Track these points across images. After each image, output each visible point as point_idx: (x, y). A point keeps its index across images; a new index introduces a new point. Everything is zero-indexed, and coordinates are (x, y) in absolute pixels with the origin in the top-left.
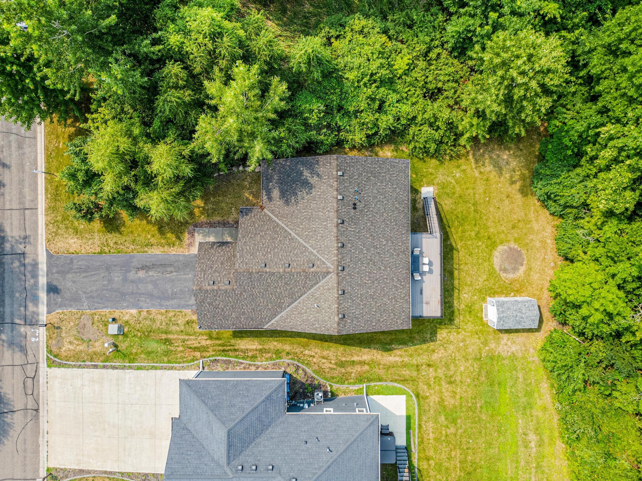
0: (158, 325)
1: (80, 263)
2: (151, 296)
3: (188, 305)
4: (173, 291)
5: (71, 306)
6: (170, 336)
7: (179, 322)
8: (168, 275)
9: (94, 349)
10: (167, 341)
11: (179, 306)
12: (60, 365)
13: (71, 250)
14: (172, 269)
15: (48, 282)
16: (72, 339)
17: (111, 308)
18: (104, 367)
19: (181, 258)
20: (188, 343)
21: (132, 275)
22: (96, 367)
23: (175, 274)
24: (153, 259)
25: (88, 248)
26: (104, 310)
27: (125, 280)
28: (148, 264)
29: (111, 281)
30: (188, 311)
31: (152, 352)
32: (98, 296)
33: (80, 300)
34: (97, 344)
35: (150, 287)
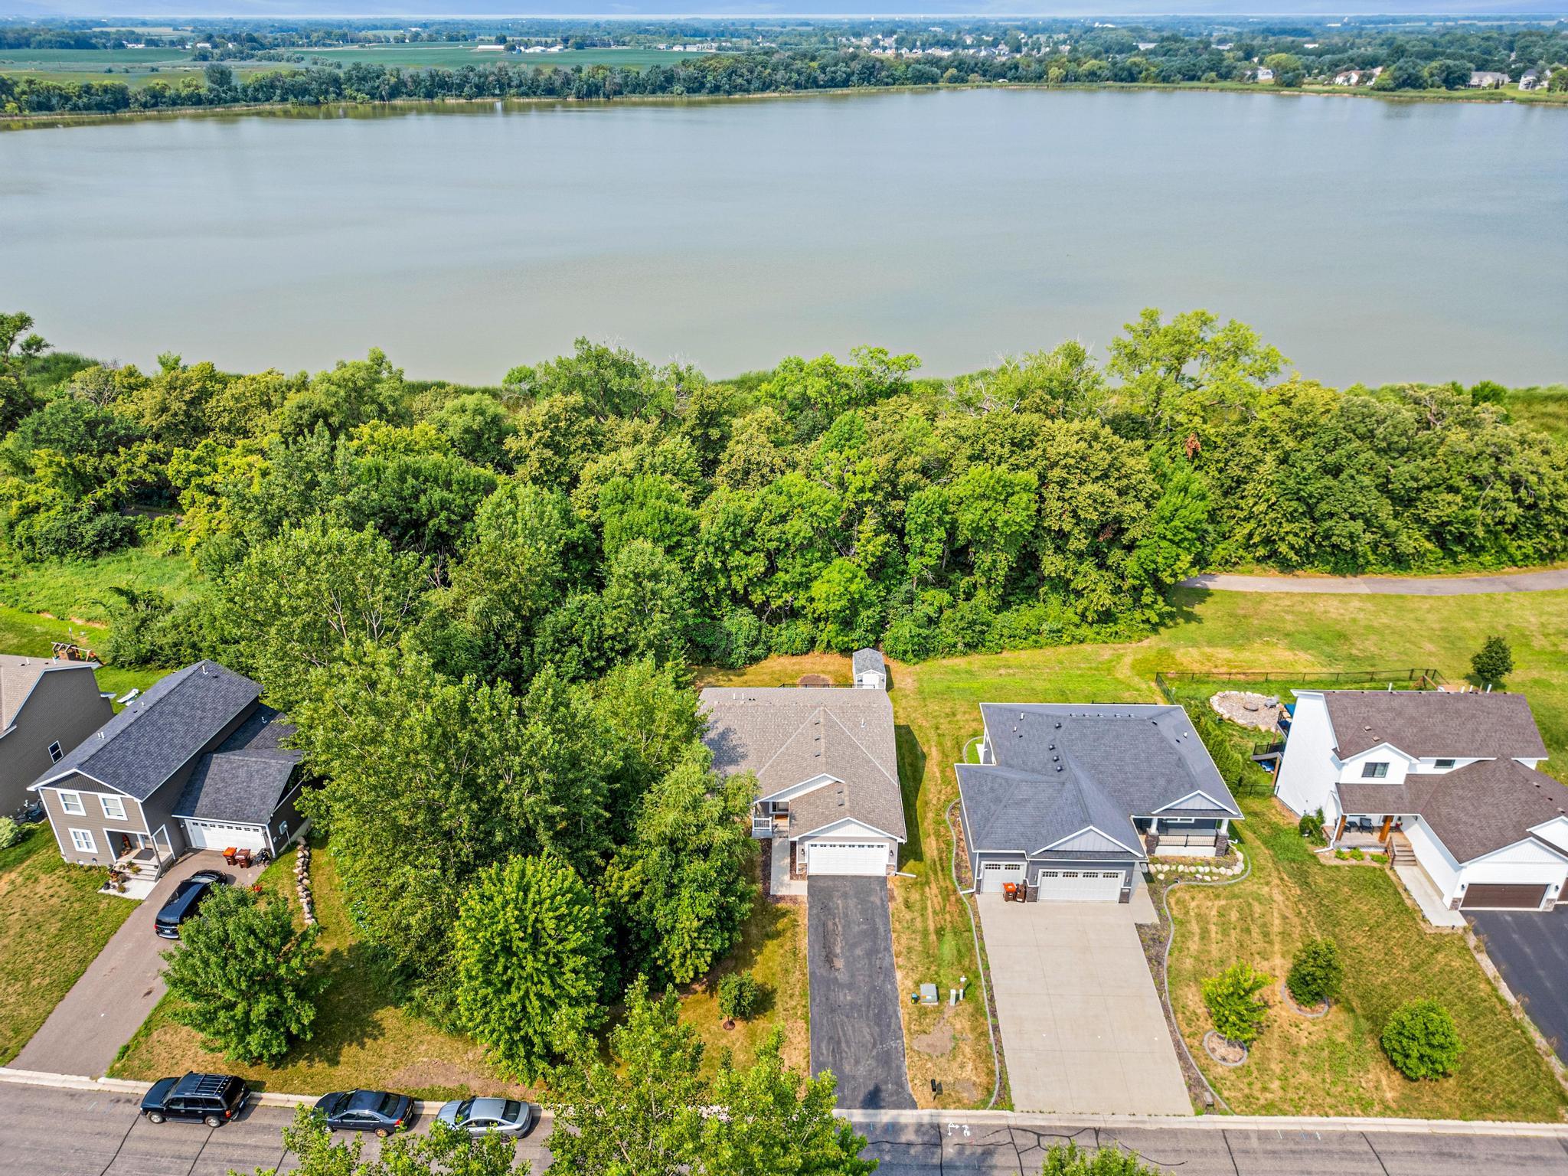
0: (916, 943)
1: (825, 1051)
2: (872, 952)
3: (883, 905)
4: (862, 923)
5: (899, 1068)
6: (931, 928)
7: (908, 917)
8: (840, 928)
9: (968, 1030)
10: (940, 932)
11: (887, 917)
12: (1004, 1087)
14: (830, 923)
15: (863, 1107)
16: (955, 1065)
17: (897, 1005)
18: (994, 1015)
19: (815, 911)
20: (938, 908)
21: (841, 976)
22: (996, 1028)
23: (837, 920)
24: (816, 947)
25: (799, 1039)
26: (900, 1015)
27: (851, 986)
28: (823, 953)
29: (853, 1006)
30: (891, 906)
31: (959, 951)
32: (879, 1025)
33: (888, 1053)
34: (958, 1026)
35: (858, 952)
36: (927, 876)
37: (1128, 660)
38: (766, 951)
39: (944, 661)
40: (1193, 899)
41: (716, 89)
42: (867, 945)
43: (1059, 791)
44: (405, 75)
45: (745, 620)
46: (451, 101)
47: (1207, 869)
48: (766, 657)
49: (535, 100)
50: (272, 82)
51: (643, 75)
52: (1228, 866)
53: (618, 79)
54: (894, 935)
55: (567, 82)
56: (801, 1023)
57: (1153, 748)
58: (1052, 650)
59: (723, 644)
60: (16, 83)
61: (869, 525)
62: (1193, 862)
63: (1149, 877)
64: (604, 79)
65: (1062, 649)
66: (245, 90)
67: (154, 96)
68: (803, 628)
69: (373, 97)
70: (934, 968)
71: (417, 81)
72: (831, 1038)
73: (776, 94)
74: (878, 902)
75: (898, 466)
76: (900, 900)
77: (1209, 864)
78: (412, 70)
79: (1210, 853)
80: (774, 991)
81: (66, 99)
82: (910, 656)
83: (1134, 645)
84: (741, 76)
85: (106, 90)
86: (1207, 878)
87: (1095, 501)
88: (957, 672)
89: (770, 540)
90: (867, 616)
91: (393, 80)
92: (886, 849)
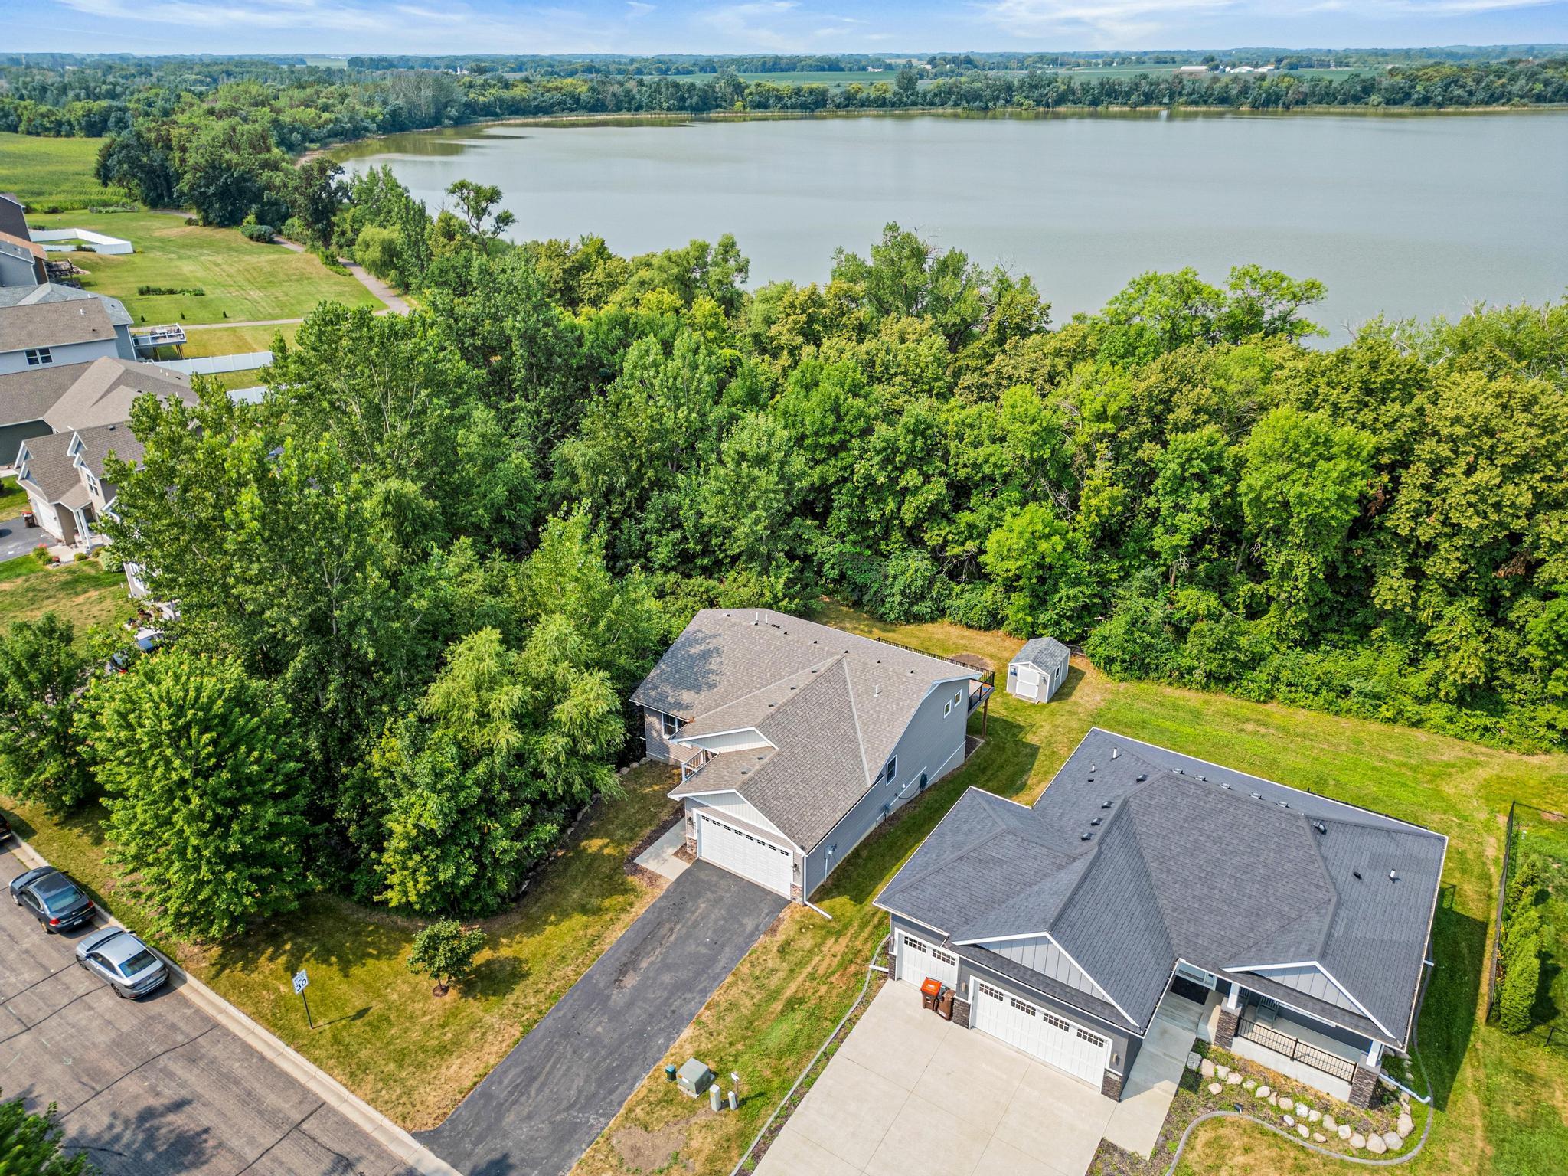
0: (748, 1003)
1: (506, 1081)
2: (683, 987)
4: (705, 945)
5: (570, 1155)
6: (788, 993)
7: (770, 964)
8: (672, 938)
9: (702, 1157)
10: (792, 1004)
11: (742, 951)
13: (467, 1083)
14: (667, 926)
17: (646, 1071)
18: (757, 1157)
19: (662, 904)
20: (821, 972)
21: (618, 998)
23: (679, 926)
24: (624, 947)
25: (494, 1049)
26: (637, 1086)
27: (616, 1016)
28: (624, 960)
29: (595, 1042)
30: (763, 939)
31: (794, 1040)
32: (600, 1083)
33: (575, 1127)
34: (695, 1144)
35: (667, 978)
36: (846, 927)
37: (1483, 773)
38: (565, 925)
39: (1169, 690)
40: (1247, 1150)
41: (1426, 100)
42: (683, 975)
43: (1060, 867)
44: (1076, 84)
45: (914, 565)
46: (1114, 109)
47: (1315, 1116)
48: (933, 620)
49: (1204, 109)
50: (951, 88)
51: (1334, 85)
52: (1361, 1129)
53: (1305, 88)
54: (730, 978)
55: (1245, 90)
56: (516, 1031)
57: (1288, 866)
58: (1356, 721)
59: (875, 587)
60: (748, 87)
61: (1100, 471)
62: (1298, 1093)
63: (1191, 1080)
64: (1288, 88)
65: (1374, 727)
66: (925, 95)
67: (848, 98)
68: (989, 595)
69: (1039, 103)
70: (740, 1047)
71: (1086, 88)
72: (530, 1069)
73: (1506, 108)
74: (750, 927)
75: (1174, 399)
76: (781, 938)
77: (1326, 1109)
78: (1084, 79)
79: (1339, 1092)
80: (524, 976)
81: (780, 98)
83: (1514, 756)
84: (1463, 86)
85: (811, 92)
86: (1303, 1130)
87: (1483, 500)
88: (1175, 707)
89: (965, 466)
90: (1067, 598)
91: (1063, 88)
92: (789, 861)
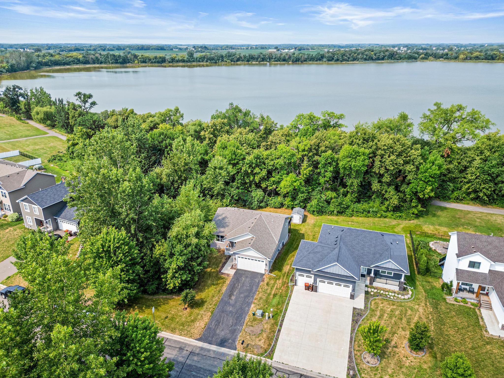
0: (264, 297)
1: (213, 324)
2: (247, 297)
3: (259, 282)
4: (248, 287)
5: (237, 335)
6: (273, 292)
7: (266, 288)
8: (239, 287)
9: (268, 329)
10: (275, 295)
11: (258, 286)
12: (273, 351)
13: (203, 327)
14: (237, 285)
15: (216, 345)
16: (257, 339)
17: (247, 315)
18: (281, 326)
19: (233, 280)
20: (278, 287)
21: (232, 302)
22: (279, 331)
23: (240, 284)
24: (228, 291)
25: (206, 318)
26: (246, 319)
27: (233, 306)
28: (229, 294)
29: (231, 312)
30: (261, 283)
31: (279, 302)
32: (236, 320)
33: (235, 330)
34: (265, 327)
35: (242, 295)
36: (280, 277)
37: (402, 226)
38: (210, 289)
39: (329, 217)
40: (382, 303)
41: (337, 60)
42: (246, 294)
43: (332, 251)
44: (242, 55)
45: (259, 193)
46: (254, 63)
47: (393, 294)
48: (265, 207)
49: (279, 63)
50: (204, 56)
51: (314, 56)
52: (403, 295)
53: (306, 57)
54: (258, 293)
55: (290, 58)
56: (210, 314)
58: (372, 218)
59: (250, 200)
60: (139, 56)
61: (305, 164)
62: (389, 291)
63: (367, 293)
64: (301, 57)
65: (377, 219)
66: (197, 58)
67: (172, 60)
68: (279, 199)
69: (232, 61)
70: (266, 306)
71: (245, 57)
72: (218, 320)
73: (358, 62)
74: (257, 281)
76: (266, 282)
77: (395, 293)
78: (244, 54)
79: (397, 289)
80: (206, 302)
81: (150, 60)
82: (315, 213)
83: (407, 222)
84: (346, 56)
85: (160, 58)
86: (392, 297)
87: (393, 163)
88: (331, 220)
89: (270, 166)
90: (301, 197)
91: (238, 56)
92: (264, 263)
